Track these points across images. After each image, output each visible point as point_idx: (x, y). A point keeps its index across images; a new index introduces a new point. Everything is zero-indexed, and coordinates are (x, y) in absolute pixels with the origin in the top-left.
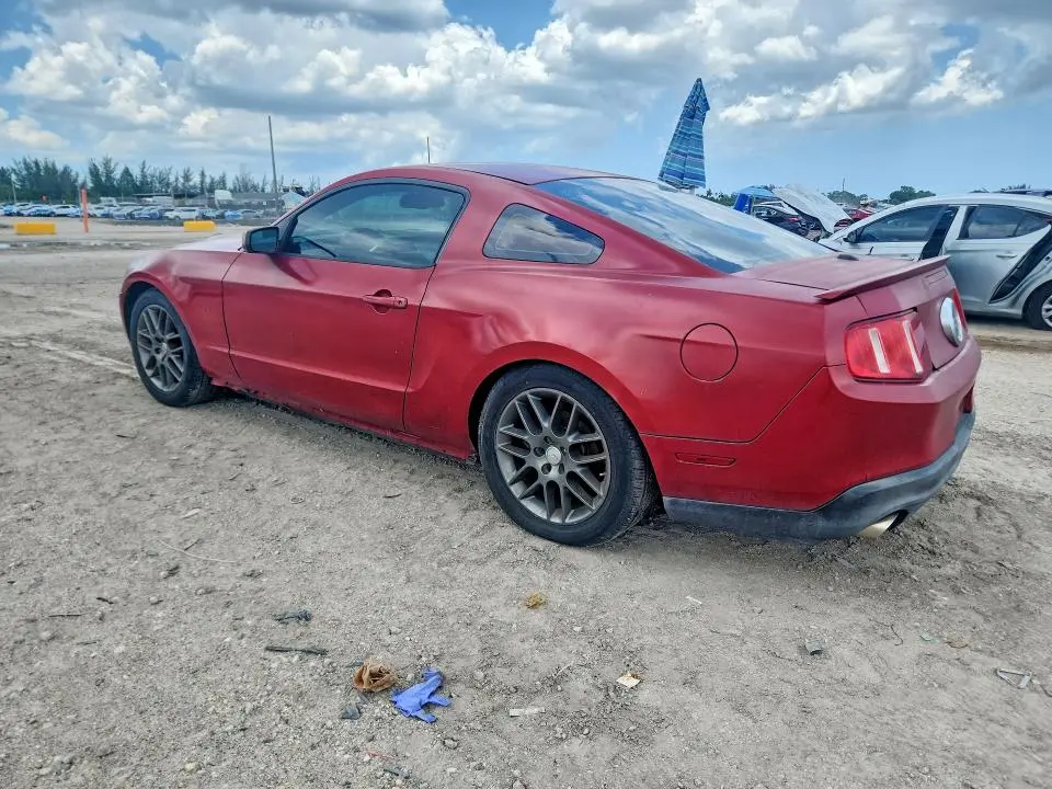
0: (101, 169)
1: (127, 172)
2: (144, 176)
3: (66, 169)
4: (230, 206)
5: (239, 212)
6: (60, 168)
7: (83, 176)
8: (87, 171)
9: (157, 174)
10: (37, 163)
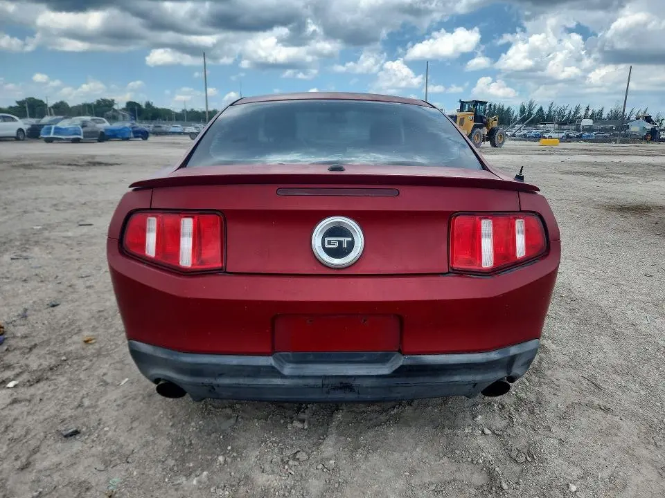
0: (527, 108)
1: (541, 110)
2: (550, 111)
3: (508, 109)
4: (590, 129)
5: (593, 134)
6: (505, 108)
7: (516, 112)
8: (519, 109)
9: (558, 110)
10: (495, 106)
